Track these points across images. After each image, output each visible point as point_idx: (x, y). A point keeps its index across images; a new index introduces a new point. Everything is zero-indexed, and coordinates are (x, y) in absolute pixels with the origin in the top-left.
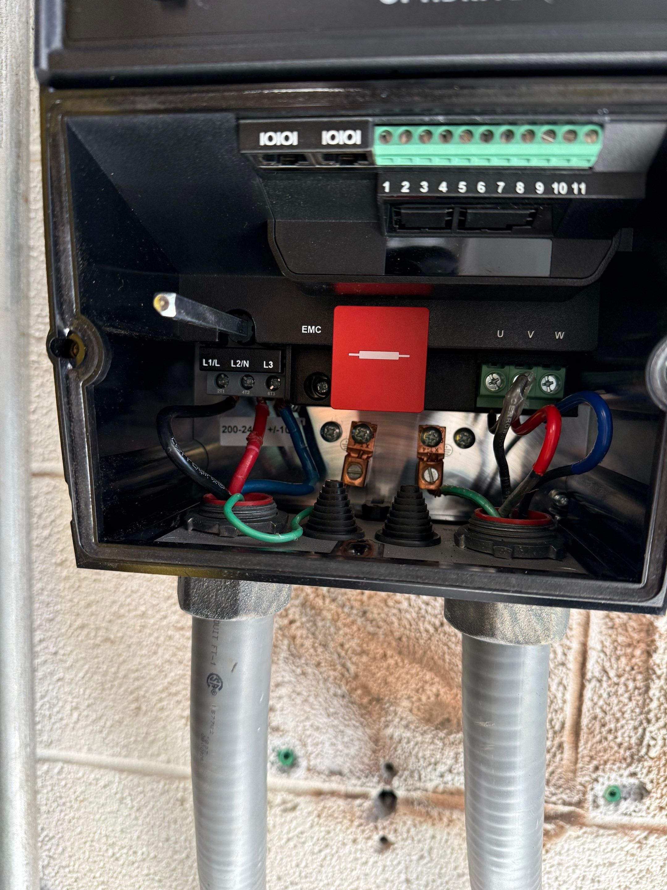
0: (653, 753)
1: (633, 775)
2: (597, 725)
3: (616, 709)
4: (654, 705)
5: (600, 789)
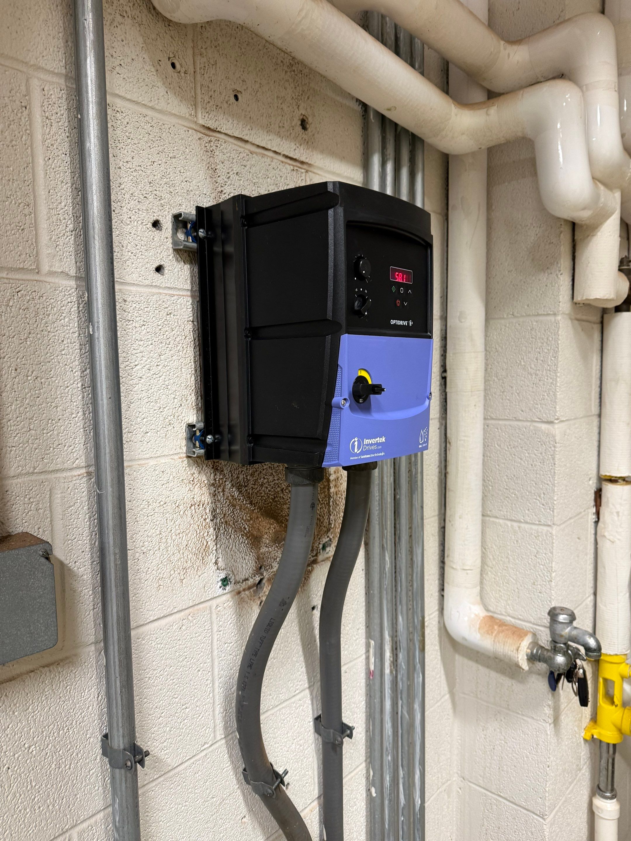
0: (332, 526)
1: (328, 537)
2: (319, 522)
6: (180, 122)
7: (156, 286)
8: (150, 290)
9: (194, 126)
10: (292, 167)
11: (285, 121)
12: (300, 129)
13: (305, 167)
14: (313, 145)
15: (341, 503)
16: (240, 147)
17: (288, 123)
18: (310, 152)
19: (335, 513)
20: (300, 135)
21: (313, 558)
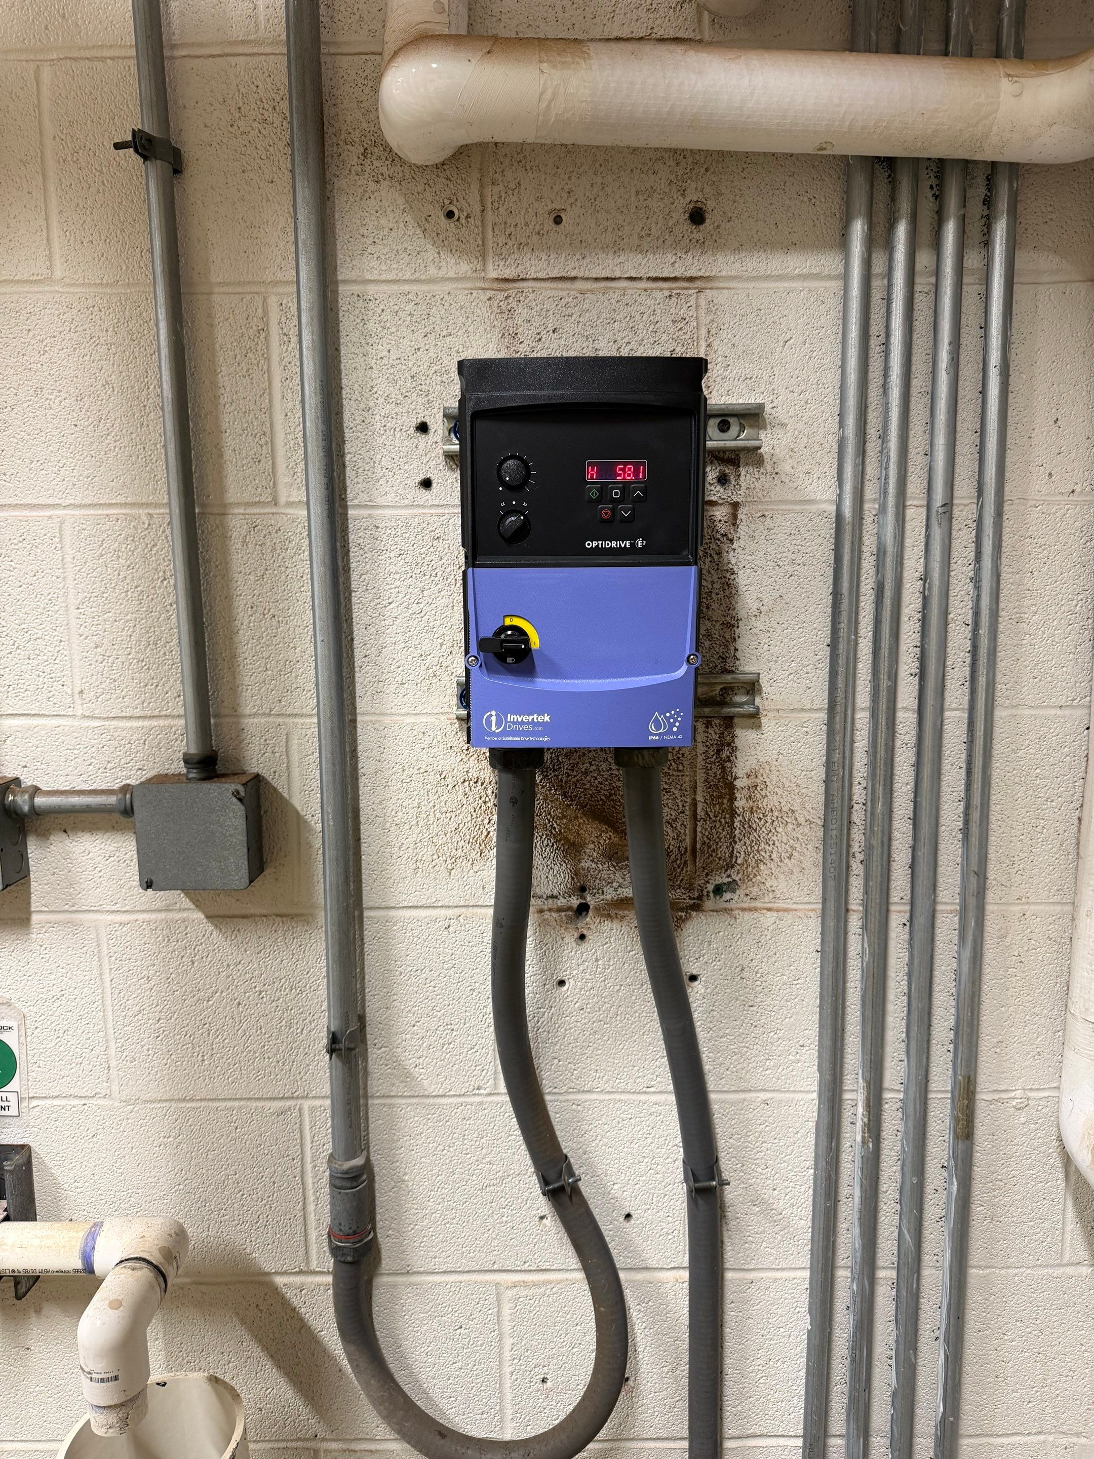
0: (739, 861)
1: (729, 876)
2: (706, 848)
3: (716, 836)
4: (737, 832)
5: (710, 887)
6: (459, 285)
7: (418, 506)
8: (411, 511)
9: (480, 284)
10: (667, 293)
11: (653, 225)
12: (686, 228)
13: (699, 284)
14: (716, 245)
15: (763, 829)
16: (562, 289)
17: (659, 225)
18: (708, 258)
19: (748, 842)
20: (686, 237)
21: (692, 902)
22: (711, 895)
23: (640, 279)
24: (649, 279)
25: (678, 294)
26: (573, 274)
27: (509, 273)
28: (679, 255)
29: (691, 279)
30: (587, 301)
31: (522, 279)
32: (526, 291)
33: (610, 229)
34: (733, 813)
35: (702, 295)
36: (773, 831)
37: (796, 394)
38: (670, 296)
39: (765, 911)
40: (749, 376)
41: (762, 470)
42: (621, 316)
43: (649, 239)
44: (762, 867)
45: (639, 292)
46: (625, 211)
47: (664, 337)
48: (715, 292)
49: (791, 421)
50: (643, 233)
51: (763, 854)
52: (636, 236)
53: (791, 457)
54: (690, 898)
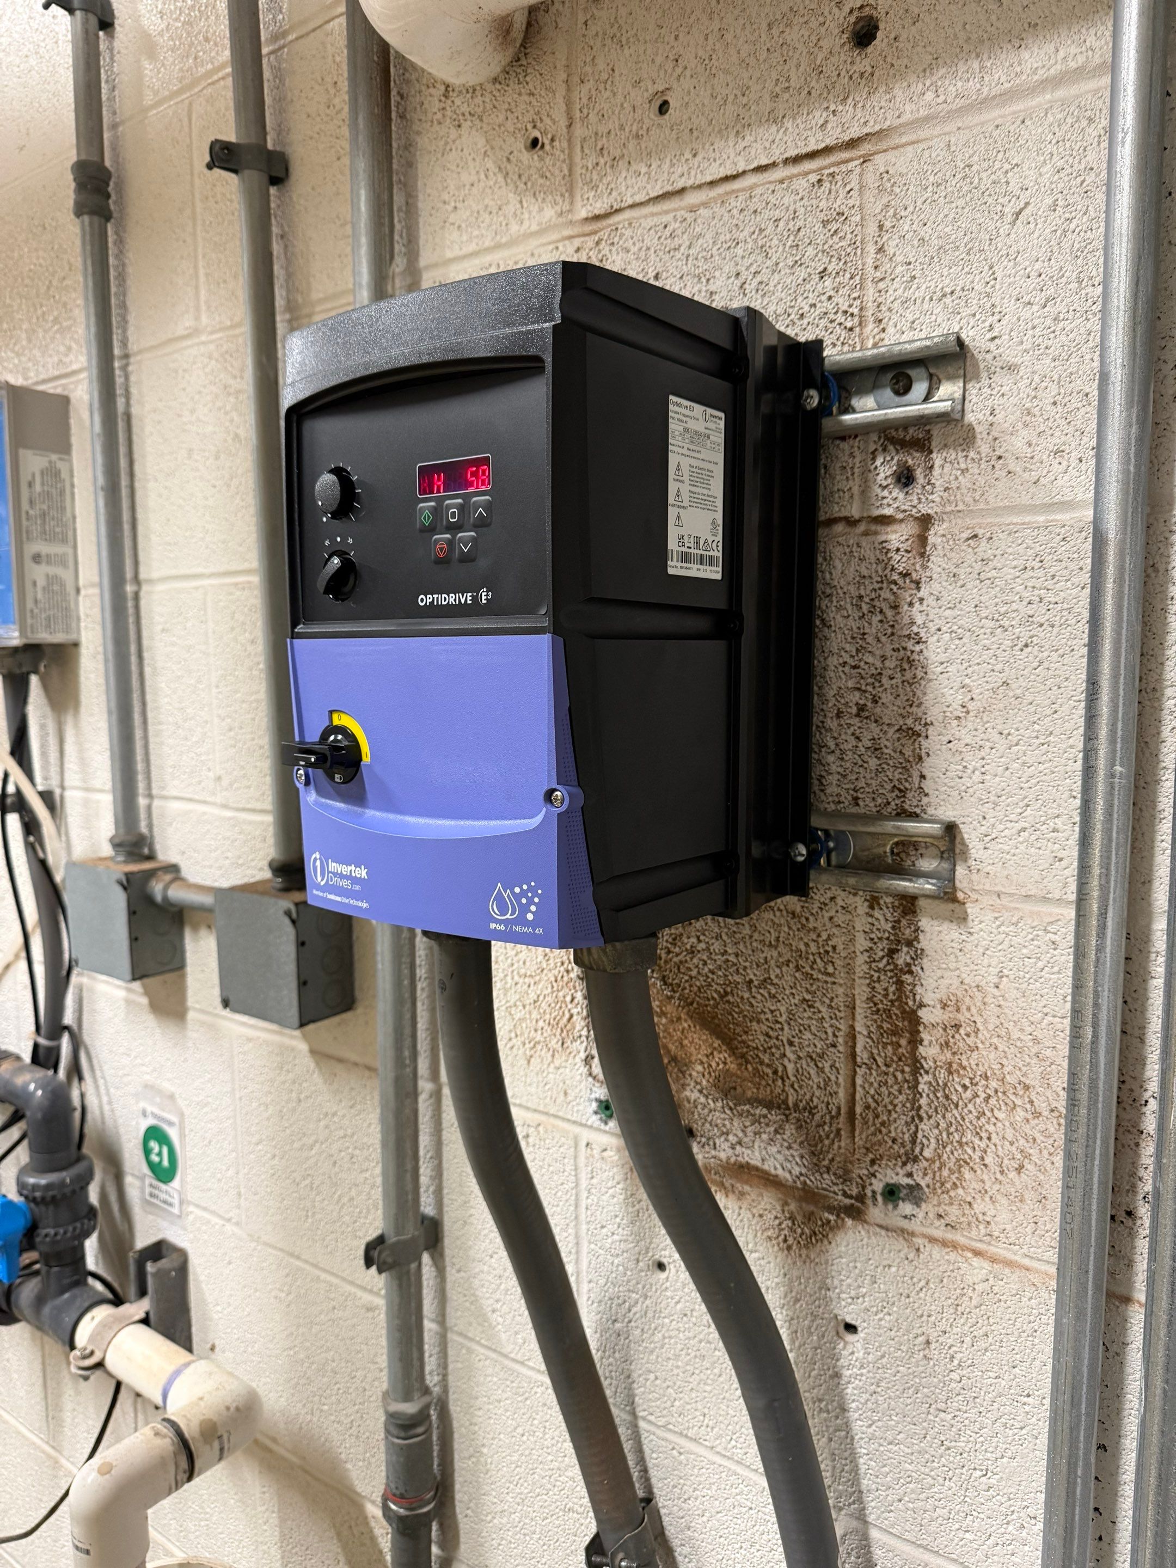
0: (927, 1153)
1: (910, 1175)
2: (871, 1116)
3: (887, 1100)
4: (923, 1101)
5: (878, 1186)
6: (544, 240)
9: (567, 232)
10: (813, 178)
11: (794, 69)
12: (843, 57)
13: (865, 148)
14: (892, 72)
15: (970, 1106)
16: (667, 212)
17: (801, 69)
18: (880, 99)
19: (943, 1125)
20: (843, 73)
21: (848, 1201)
22: (880, 1198)
23: (774, 164)
24: (786, 161)
25: (832, 175)
26: (679, 185)
27: (599, 207)
28: (832, 107)
29: (852, 144)
30: (699, 221)
31: (617, 211)
32: (620, 226)
33: (731, 98)
34: (917, 1067)
35: (869, 166)
36: (988, 1114)
37: (1035, 308)
38: (820, 181)
39: (969, 1255)
40: (948, 290)
41: (972, 454)
42: (746, 233)
43: (786, 96)
44: (967, 1175)
45: (772, 187)
46: (752, 61)
47: (811, 251)
48: (890, 156)
49: (1027, 358)
50: (777, 89)
51: (969, 1151)
52: (767, 97)
53: (1026, 425)
54: (845, 1194)
